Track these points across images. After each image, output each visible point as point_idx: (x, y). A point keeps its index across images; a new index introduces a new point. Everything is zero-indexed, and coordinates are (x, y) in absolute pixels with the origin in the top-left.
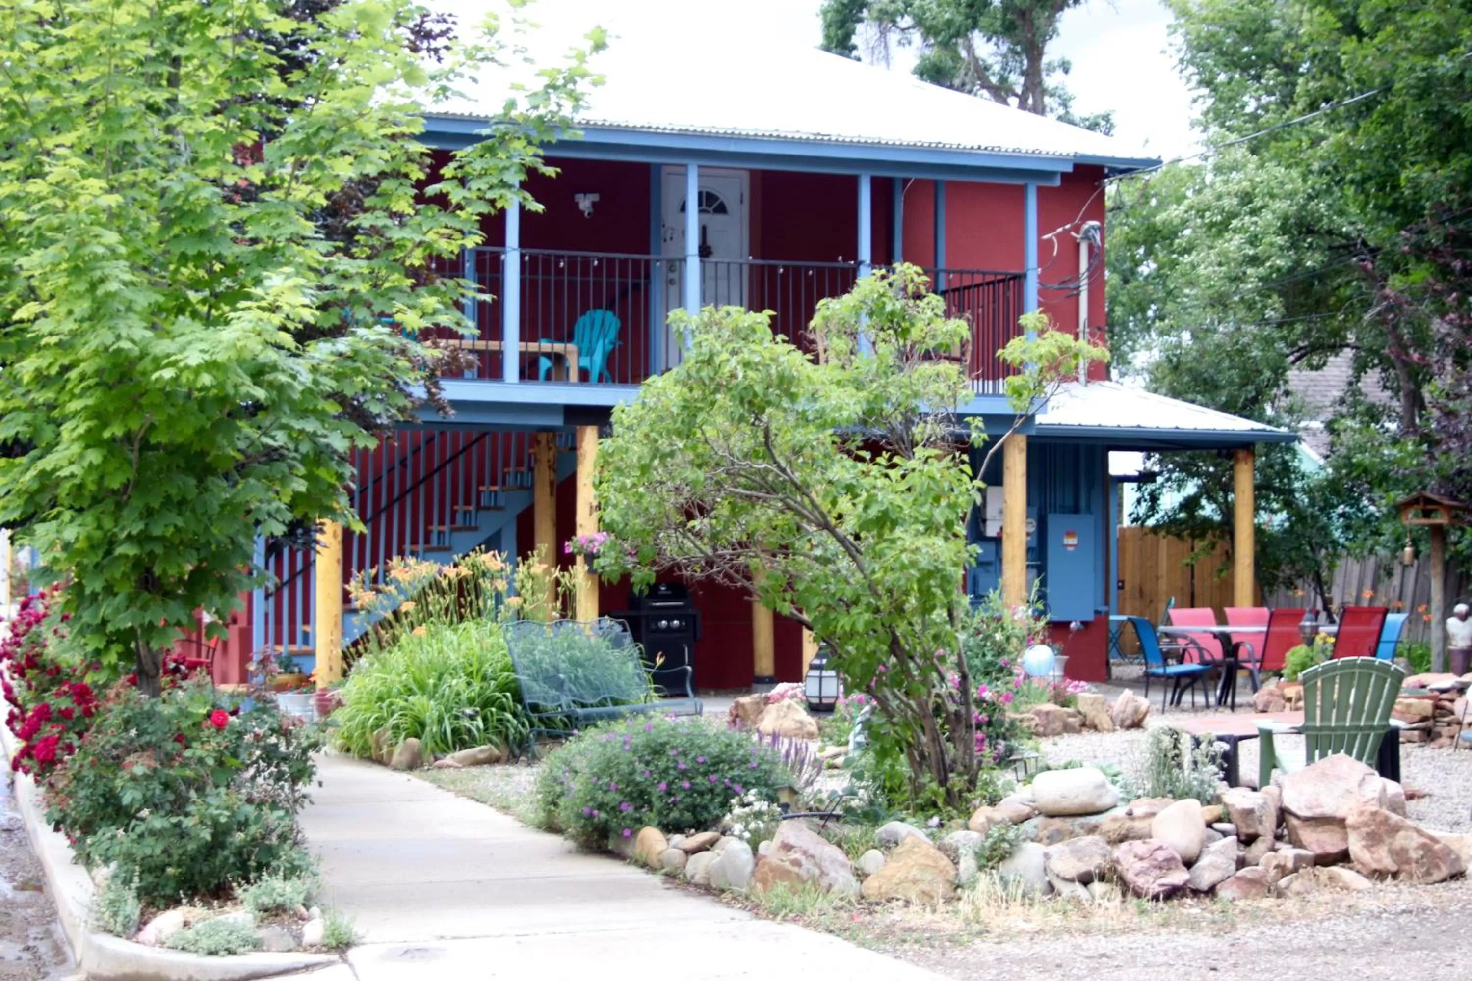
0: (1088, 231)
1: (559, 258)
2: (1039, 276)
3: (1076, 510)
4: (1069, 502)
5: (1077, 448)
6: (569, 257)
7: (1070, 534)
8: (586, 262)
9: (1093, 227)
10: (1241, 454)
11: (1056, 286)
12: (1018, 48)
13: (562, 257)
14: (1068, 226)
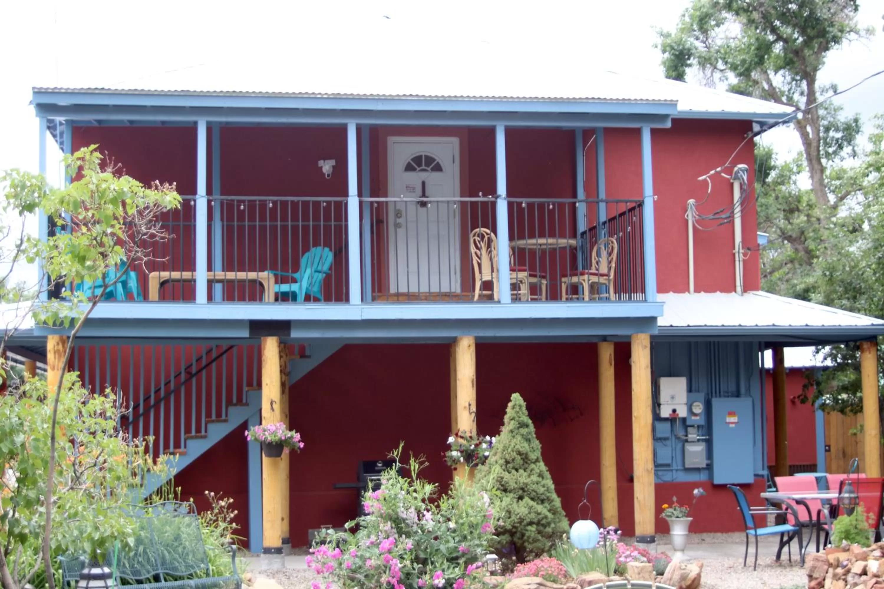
0: (737, 172)
1: (240, 202)
2: (655, 202)
3: (738, 395)
4: (732, 388)
5: (737, 344)
6: (249, 201)
7: (731, 414)
8: (263, 205)
9: (740, 169)
10: (866, 345)
11: (711, 217)
12: (798, 78)
13: (243, 201)
14: (719, 169)
